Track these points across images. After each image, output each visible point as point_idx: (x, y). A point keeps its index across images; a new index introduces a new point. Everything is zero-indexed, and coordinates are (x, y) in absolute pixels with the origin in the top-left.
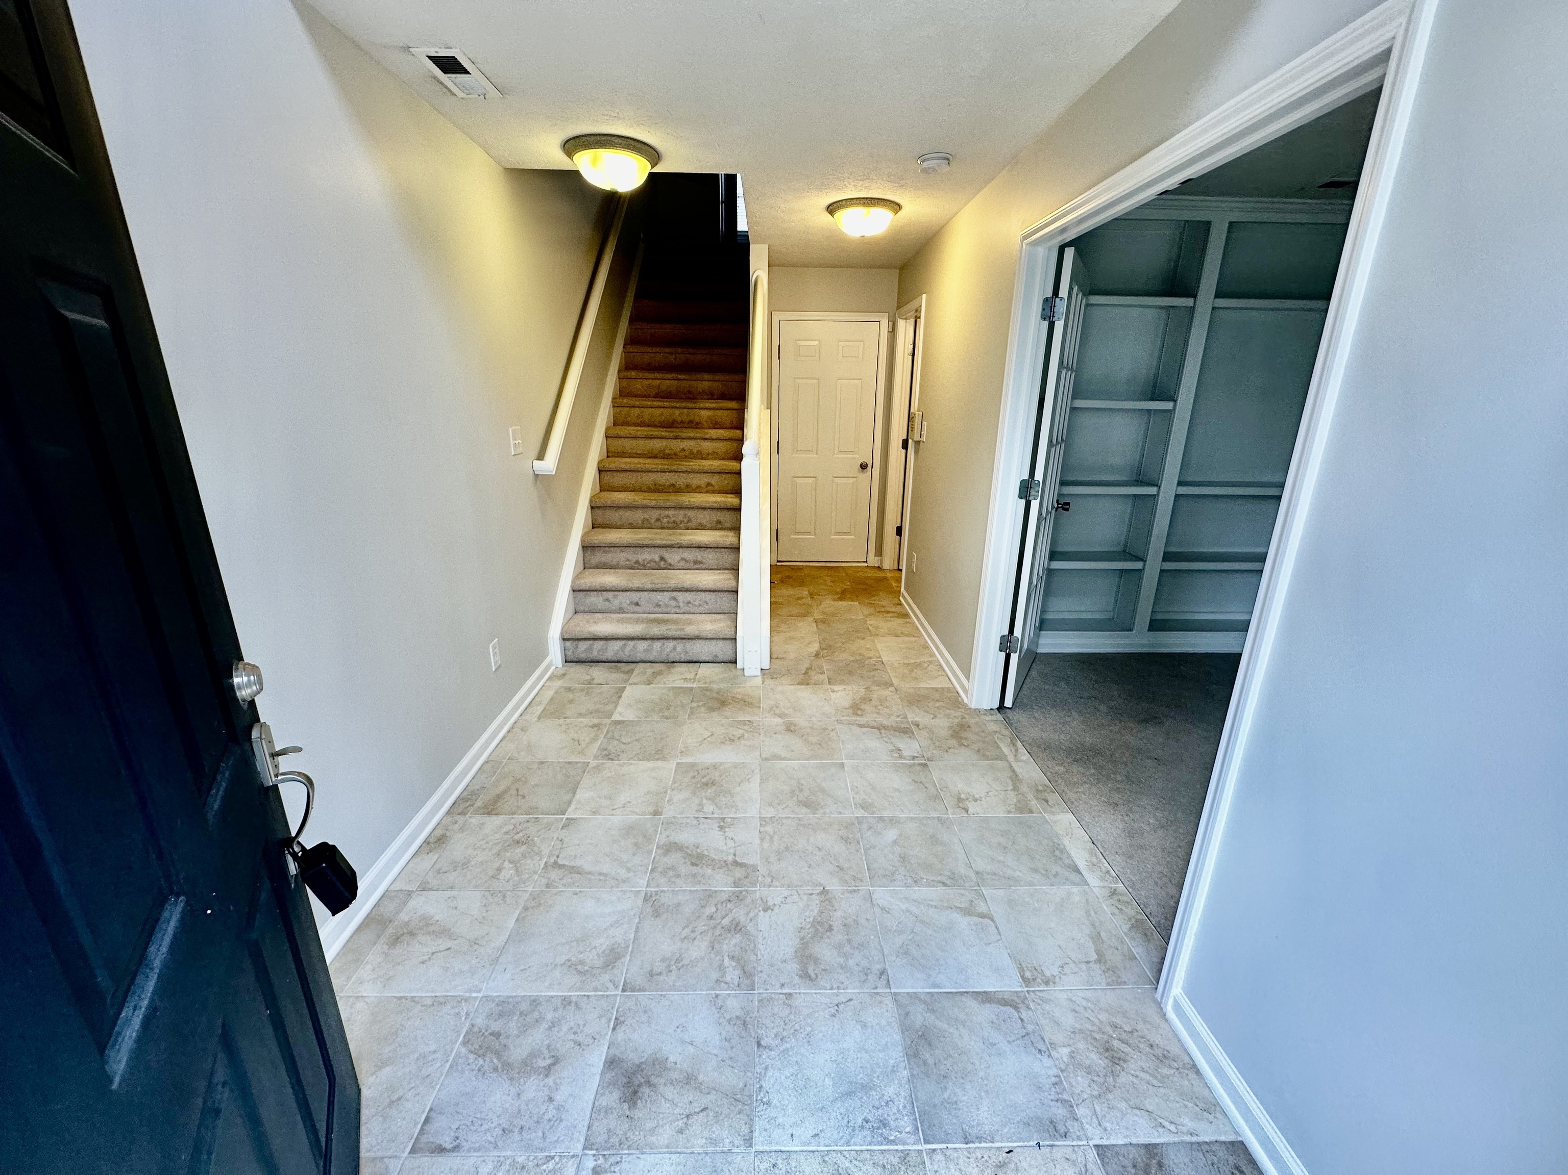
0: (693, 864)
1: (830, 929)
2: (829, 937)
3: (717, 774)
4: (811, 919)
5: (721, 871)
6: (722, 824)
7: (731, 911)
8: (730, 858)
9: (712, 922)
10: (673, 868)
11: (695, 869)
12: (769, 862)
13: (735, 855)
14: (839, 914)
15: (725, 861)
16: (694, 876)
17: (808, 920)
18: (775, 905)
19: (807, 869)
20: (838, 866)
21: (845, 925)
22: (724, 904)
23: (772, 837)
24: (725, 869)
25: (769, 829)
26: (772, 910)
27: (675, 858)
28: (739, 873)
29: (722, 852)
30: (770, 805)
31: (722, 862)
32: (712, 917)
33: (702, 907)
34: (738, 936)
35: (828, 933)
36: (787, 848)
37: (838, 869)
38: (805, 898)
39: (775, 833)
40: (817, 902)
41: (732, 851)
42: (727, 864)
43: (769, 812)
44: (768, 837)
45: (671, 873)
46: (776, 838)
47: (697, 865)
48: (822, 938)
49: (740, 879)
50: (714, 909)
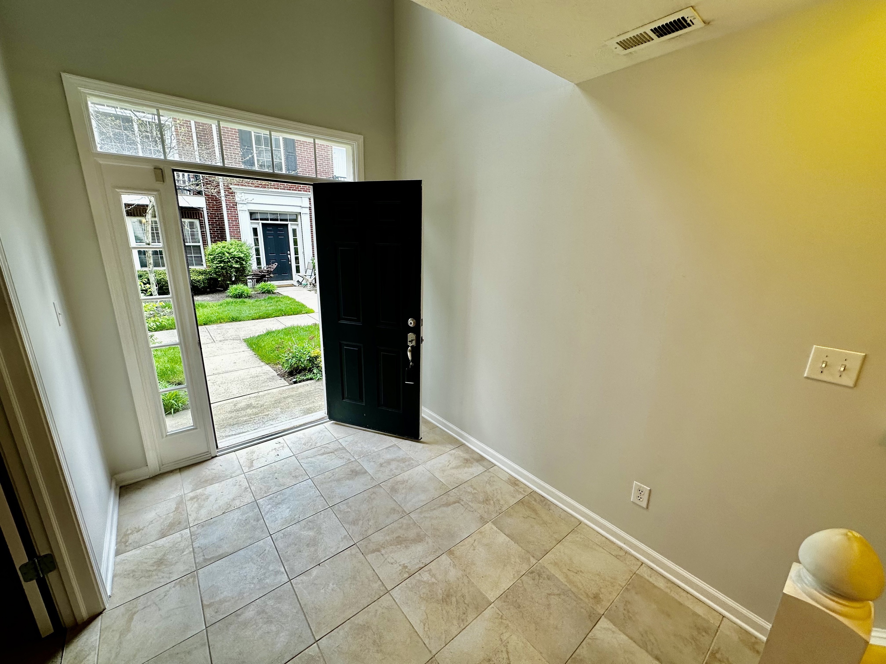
0: (399, 537)
1: (308, 546)
2: (307, 541)
3: (452, 613)
4: (320, 545)
5: (382, 542)
6: (407, 570)
7: (362, 527)
8: (383, 552)
9: (367, 519)
10: (407, 529)
11: (395, 535)
12: (360, 562)
13: (382, 555)
14: (305, 555)
15: (384, 548)
16: (393, 532)
17: (321, 543)
18: (342, 541)
19: (334, 571)
20: (315, 584)
21: (300, 551)
22: (367, 528)
23: (369, 580)
24: (381, 544)
25: (376, 585)
26: (342, 538)
27: (412, 534)
28: (372, 547)
29: (391, 552)
30: (388, 608)
31: (385, 546)
32: (368, 521)
33: (376, 522)
34: (351, 520)
35: (308, 543)
36: (354, 578)
37: (315, 582)
38: (328, 553)
39: (369, 585)
40: (320, 555)
41: (386, 556)
42: (382, 547)
43: (386, 601)
44: (371, 579)
45: (404, 527)
46: (366, 580)
47: (397, 537)
48: (311, 539)
49: (369, 543)
50: (370, 523)
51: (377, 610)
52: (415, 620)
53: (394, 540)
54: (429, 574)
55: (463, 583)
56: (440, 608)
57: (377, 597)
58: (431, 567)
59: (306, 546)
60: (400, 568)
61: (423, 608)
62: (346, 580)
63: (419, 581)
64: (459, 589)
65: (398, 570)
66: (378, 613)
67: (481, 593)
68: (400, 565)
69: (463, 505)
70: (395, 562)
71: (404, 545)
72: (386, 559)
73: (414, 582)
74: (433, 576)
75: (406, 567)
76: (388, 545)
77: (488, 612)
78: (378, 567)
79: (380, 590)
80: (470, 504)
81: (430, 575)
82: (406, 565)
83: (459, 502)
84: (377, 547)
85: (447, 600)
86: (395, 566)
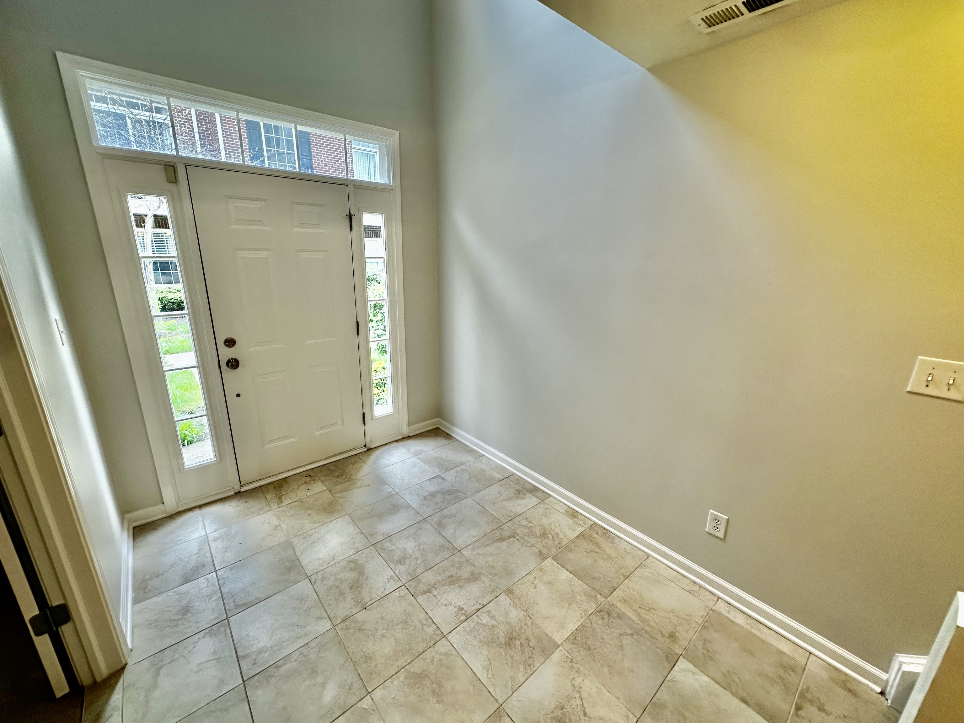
0: (451, 576)
1: (351, 588)
2: (350, 583)
3: (517, 657)
4: (364, 587)
5: (433, 582)
6: (463, 612)
7: (409, 566)
8: (435, 593)
9: (414, 557)
10: (460, 567)
11: (448, 574)
12: (410, 605)
13: (435, 596)
14: (349, 598)
16: (444, 571)
17: (365, 585)
18: (389, 582)
19: (383, 615)
20: (363, 630)
21: (343, 594)
22: (415, 567)
23: (422, 624)
24: (432, 584)
25: (430, 630)
26: (388, 578)
27: (465, 572)
28: (422, 587)
29: (444, 593)
30: (446, 654)
31: (437, 587)
32: (416, 559)
33: (425, 560)
34: (397, 559)
35: (351, 585)
36: (406, 622)
37: (362, 628)
38: (374, 596)
39: (423, 630)
40: (365, 598)
41: (439, 597)
42: (433, 587)
43: (442, 646)
44: (425, 622)
45: (456, 565)
46: (419, 625)
47: (449, 577)
48: (353, 581)
49: (419, 584)
50: (418, 562)
51: (433, 657)
52: (477, 666)
53: (446, 579)
54: (489, 615)
55: (526, 624)
56: (503, 653)
57: (433, 642)
58: (489, 608)
59: (349, 588)
60: (456, 610)
61: (485, 653)
62: (397, 624)
63: (478, 624)
64: (523, 631)
65: (453, 612)
66: (435, 660)
67: (547, 635)
68: (455, 607)
69: (518, 540)
70: (450, 604)
71: (458, 585)
72: (439, 601)
73: (472, 625)
74: (493, 617)
75: (463, 609)
76: (440, 585)
77: (557, 656)
78: (431, 610)
79: (435, 634)
80: (526, 538)
81: (489, 617)
82: (461, 606)
83: (514, 537)
84: (428, 588)
85: (511, 643)
86: (450, 608)
